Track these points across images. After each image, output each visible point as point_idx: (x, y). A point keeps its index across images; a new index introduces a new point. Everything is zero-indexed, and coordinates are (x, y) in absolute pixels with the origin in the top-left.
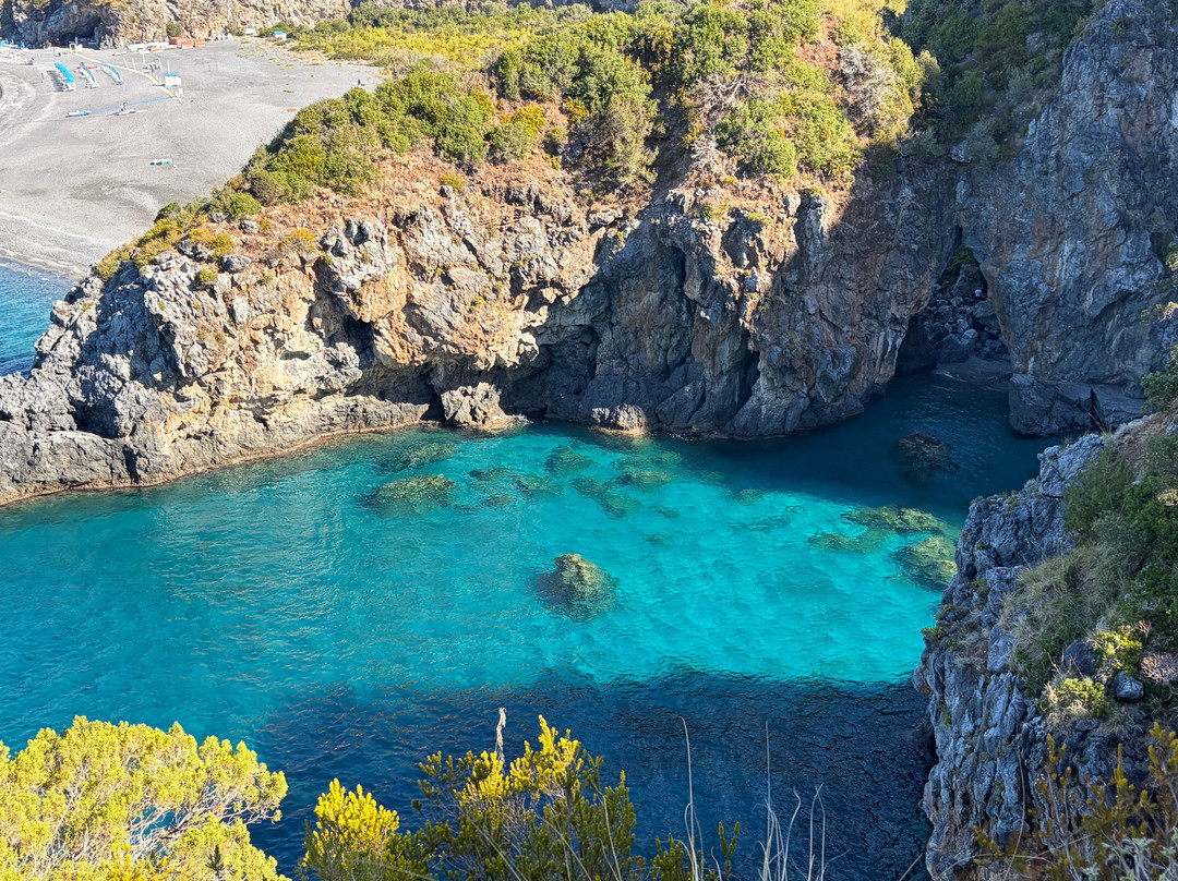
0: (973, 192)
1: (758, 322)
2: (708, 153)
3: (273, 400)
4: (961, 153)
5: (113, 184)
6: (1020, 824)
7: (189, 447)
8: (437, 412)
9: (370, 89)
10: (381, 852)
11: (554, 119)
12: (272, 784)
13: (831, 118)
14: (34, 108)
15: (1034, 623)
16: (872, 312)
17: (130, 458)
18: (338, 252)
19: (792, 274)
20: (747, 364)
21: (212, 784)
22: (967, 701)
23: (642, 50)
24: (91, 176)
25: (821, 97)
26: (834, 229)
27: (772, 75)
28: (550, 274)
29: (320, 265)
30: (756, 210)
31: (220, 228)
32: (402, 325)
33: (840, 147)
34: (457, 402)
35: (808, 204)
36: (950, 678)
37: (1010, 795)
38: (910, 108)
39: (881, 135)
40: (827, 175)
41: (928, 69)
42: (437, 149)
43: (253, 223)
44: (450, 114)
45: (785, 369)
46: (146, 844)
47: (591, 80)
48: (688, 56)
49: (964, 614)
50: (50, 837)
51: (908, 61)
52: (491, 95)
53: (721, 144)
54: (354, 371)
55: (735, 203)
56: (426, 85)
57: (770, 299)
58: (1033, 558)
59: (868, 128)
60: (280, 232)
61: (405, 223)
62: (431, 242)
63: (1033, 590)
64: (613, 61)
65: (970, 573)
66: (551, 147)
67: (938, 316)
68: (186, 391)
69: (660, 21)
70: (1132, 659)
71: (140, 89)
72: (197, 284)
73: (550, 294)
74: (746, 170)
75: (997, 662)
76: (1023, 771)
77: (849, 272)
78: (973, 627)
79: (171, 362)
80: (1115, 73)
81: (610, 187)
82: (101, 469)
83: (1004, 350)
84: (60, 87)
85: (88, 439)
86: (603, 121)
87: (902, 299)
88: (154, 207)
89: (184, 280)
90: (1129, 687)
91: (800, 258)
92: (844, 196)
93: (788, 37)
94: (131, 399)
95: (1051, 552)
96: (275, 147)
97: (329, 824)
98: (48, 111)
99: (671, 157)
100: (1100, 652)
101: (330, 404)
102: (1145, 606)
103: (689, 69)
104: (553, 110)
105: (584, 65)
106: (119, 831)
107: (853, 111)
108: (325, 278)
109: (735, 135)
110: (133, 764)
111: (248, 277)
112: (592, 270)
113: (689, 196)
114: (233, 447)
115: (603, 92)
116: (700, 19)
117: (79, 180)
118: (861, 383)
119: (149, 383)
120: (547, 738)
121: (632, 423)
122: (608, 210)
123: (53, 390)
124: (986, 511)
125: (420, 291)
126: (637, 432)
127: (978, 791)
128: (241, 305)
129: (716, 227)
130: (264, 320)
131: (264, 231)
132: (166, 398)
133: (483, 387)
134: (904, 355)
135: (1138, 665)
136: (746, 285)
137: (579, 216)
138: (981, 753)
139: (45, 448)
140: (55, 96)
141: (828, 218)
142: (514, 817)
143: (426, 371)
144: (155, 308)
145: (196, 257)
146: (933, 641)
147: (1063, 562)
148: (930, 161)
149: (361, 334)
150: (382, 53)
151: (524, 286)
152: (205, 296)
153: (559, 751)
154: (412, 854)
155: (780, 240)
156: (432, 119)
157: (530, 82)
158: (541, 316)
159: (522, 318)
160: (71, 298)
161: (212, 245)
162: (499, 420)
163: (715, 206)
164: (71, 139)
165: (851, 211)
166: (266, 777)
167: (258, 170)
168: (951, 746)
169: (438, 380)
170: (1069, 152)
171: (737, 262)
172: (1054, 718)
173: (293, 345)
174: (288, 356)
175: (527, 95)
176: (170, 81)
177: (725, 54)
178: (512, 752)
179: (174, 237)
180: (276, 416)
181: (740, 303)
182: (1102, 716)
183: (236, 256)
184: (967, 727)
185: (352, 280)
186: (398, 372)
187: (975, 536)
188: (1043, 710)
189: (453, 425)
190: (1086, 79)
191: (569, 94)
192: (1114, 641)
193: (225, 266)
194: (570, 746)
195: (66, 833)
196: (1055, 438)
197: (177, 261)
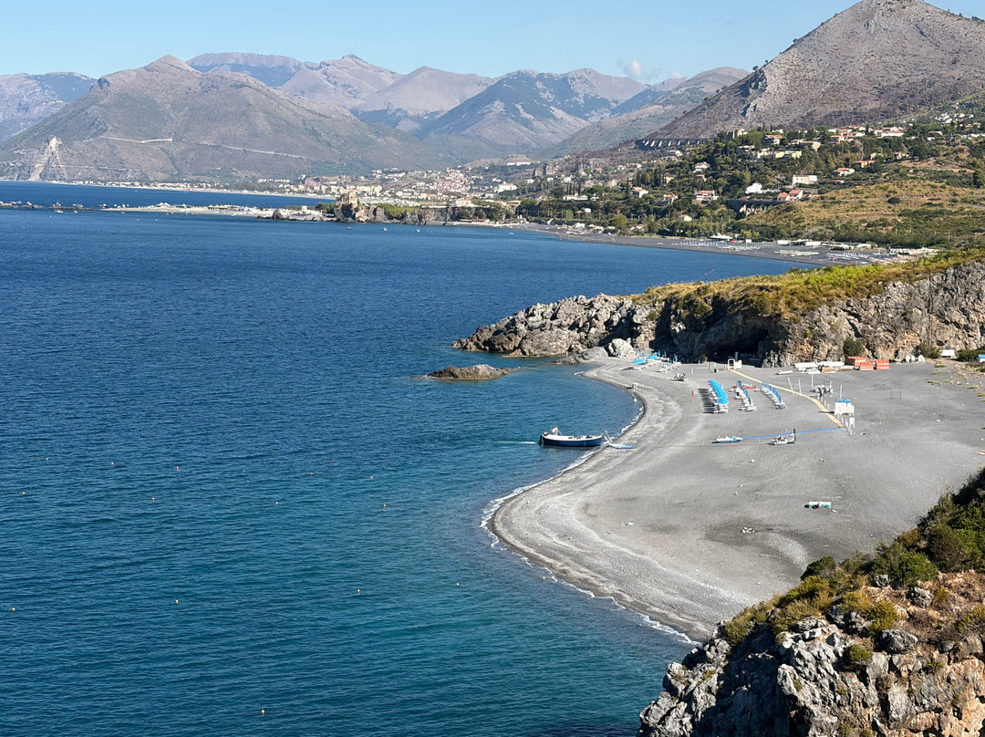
5: (757, 526)
14: (677, 430)
24: (733, 514)
31: (882, 595)
43: (925, 590)
60: (959, 606)
71: (801, 415)
72: (846, 663)
84: (710, 407)
88: (800, 556)
89: (829, 655)
98: (694, 434)
111: (911, 661)
117: (717, 519)
128: (898, 697)
130: (928, 720)
131: (940, 602)
140: (703, 417)
144: (789, 687)
145: (848, 628)
152: (853, 678)
160: (691, 662)
161: (869, 614)
164: (716, 469)
167: (938, 525)
176: (840, 408)
179: (824, 598)
183: (899, 631)
197: (824, 630)
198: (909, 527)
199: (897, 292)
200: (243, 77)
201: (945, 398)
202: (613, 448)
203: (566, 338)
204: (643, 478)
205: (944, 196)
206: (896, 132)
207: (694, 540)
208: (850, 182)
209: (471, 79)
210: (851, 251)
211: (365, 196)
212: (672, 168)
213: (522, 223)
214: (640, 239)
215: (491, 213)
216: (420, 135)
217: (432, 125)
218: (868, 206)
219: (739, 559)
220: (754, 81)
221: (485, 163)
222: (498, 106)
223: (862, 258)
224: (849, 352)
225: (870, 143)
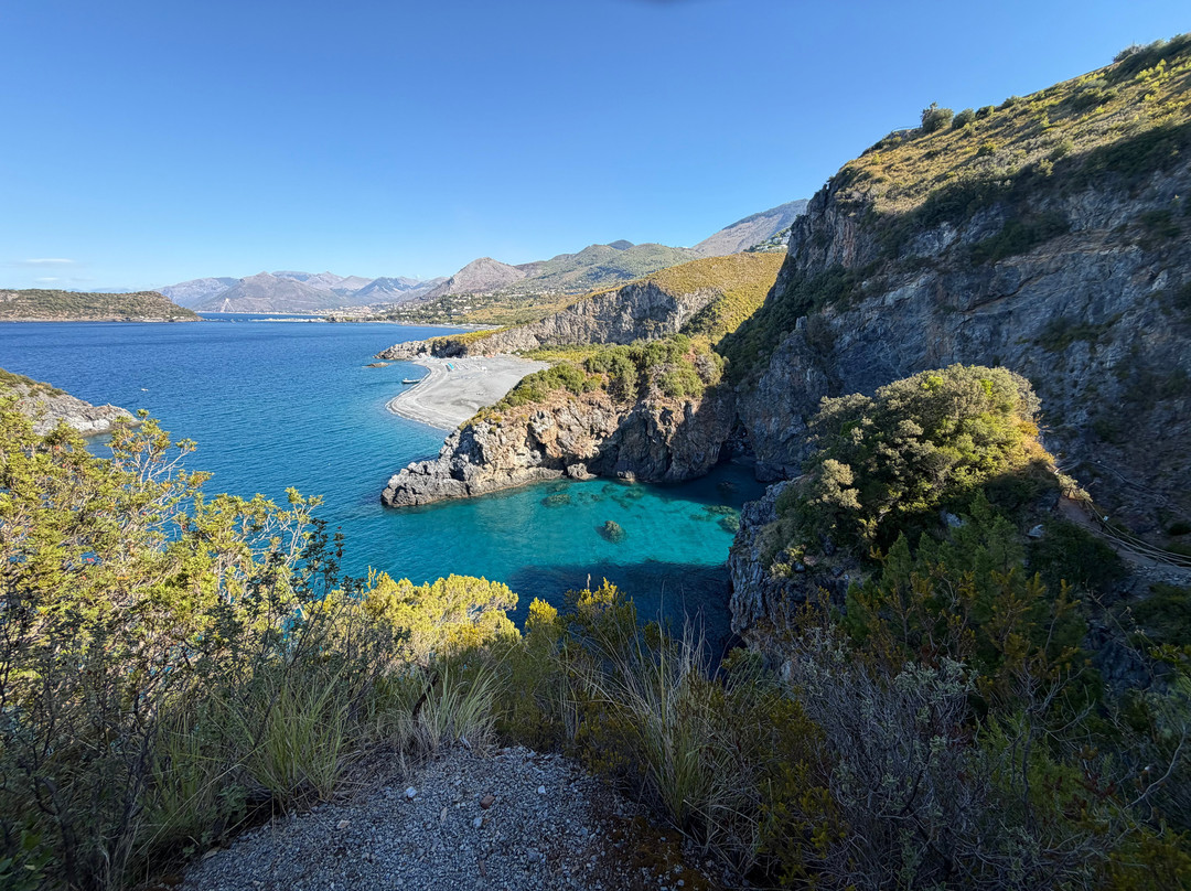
0: (742, 401)
1: (671, 443)
2: (655, 389)
3: (513, 469)
4: (737, 389)
5: (465, 400)
6: (763, 614)
7: (486, 484)
8: (566, 473)
9: (546, 370)
10: (552, 623)
11: (605, 378)
12: (513, 597)
13: (695, 378)
14: (441, 377)
15: (766, 544)
16: (710, 440)
17: (468, 488)
18: (535, 421)
19: (683, 428)
20: (668, 458)
21: (494, 597)
22: (744, 571)
23: (633, 357)
24: (458, 398)
25: (691, 371)
26: (696, 413)
27: (675, 364)
28: (603, 428)
29: (529, 425)
30: (671, 407)
31: (498, 414)
32: (555, 444)
33: (698, 387)
34: (573, 470)
35: (688, 405)
36: (738, 564)
37: (760, 604)
38: (720, 374)
39: (711, 383)
40: (693, 396)
41: (726, 362)
42: (567, 388)
43: (508, 412)
44: (571, 378)
45: (681, 459)
46: (473, 617)
47: (617, 366)
48: (648, 358)
49: (742, 542)
50: (442, 614)
51: (719, 360)
52: (584, 371)
53: (659, 386)
54: (539, 459)
55: (664, 405)
56: (563, 368)
57: (675, 436)
58: (765, 523)
59: (707, 381)
60: (517, 415)
61: (556, 412)
62: (565, 418)
63: (765, 533)
64: (623, 360)
65: (744, 528)
66: (604, 387)
67: (733, 442)
68: (486, 466)
69: (638, 347)
70: (800, 557)
71: (473, 370)
72: (490, 432)
73: (603, 434)
74: (667, 394)
75: (754, 558)
76: (763, 595)
77: (702, 427)
78: (745, 546)
79: (482, 457)
80: (788, 363)
81: (623, 400)
82: (459, 491)
83: (753, 453)
84: (449, 370)
85: (454, 481)
86: (620, 379)
87: (719, 437)
88: (477, 407)
89: (486, 430)
90: (799, 567)
91: (685, 422)
92: (699, 403)
93: (680, 353)
94: (469, 468)
95: (771, 521)
96: (515, 388)
97: (534, 612)
98: (445, 378)
99: (643, 390)
100: (789, 555)
101: (531, 470)
102: (804, 539)
103: (648, 363)
104: (604, 376)
105: (614, 361)
106: (464, 612)
107: (702, 376)
108: (531, 429)
109: (663, 383)
110: (469, 590)
111: (506, 429)
112: (617, 426)
113: (648, 403)
114: (501, 484)
115: (620, 370)
116: (652, 347)
117: (454, 399)
118: (706, 464)
119: (474, 463)
120: (606, 585)
121: (630, 477)
122: (622, 407)
123: (444, 466)
124: (749, 507)
125: (561, 433)
126: (632, 480)
127: (748, 602)
128: (504, 439)
129: (657, 413)
130: (511, 443)
131: (512, 415)
132: (480, 468)
133: (581, 464)
134: (721, 455)
135: (802, 560)
136: (668, 431)
137: (612, 409)
138: (750, 589)
139: (441, 484)
140: (447, 373)
141: (694, 410)
142: (594, 611)
143: (562, 460)
144: (477, 439)
145: (490, 423)
146: (732, 550)
147: (776, 525)
148: (727, 392)
149: (542, 447)
150: (549, 359)
151: (594, 431)
152: (492, 435)
153: (610, 590)
154: (561, 623)
155: (678, 416)
156: (565, 379)
157: (597, 367)
158: (600, 442)
159: (594, 442)
160: (451, 436)
161: (495, 419)
162: (586, 476)
163: (657, 406)
164: (452, 386)
165: (702, 408)
166: (511, 595)
167: (510, 395)
168: (739, 586)
169: (566, 463)
170: (773, 389)
171: (665, 424)
172: (774, 577)
173: (520, 451)
174: (518, 455)
175: (596, 371)
176: (483, 368)
177: (660, 358)
178: (593, 590)
179: (483, 417)
180: (514, 474)
181: (666, 438)
182: (791, 577)
183: (502, 423)
184: (744, 580)
185: (539, 430)
186: (553, 459)
187: (745, 516)
188: (770, 575)
189: (571, 477)
190: (778, 365)
191: (609, 371)
192: (795, 552)
193: (499, 426)
194: (614, 588)
195: (448, 613)
196: (772, 482)
197: (484, 424)
198: (503, 397)
199: (495, 337)
200: (291, 278)
201: (509, 364)
202: (423, 383)
203: (406, 353)
204: (432, 390)
205: (504, 312)
206: (490, 295)
207: (448, 405)
208: (480, 308)
209: (368, 280)
210: (483, 327)
211: (339, 315)
212: (431, 305)
213: (389, 321)
214: (424, 324)
215: (379, 319)
216: (354, 296)
217: (356, 293)
218: (485, 315)
219: (461, 409)
220: (450, 281)
221: (375, 304)
222: (377, 287)
223: (485, 328)
224: (484, 353)
225: (484, 298)
